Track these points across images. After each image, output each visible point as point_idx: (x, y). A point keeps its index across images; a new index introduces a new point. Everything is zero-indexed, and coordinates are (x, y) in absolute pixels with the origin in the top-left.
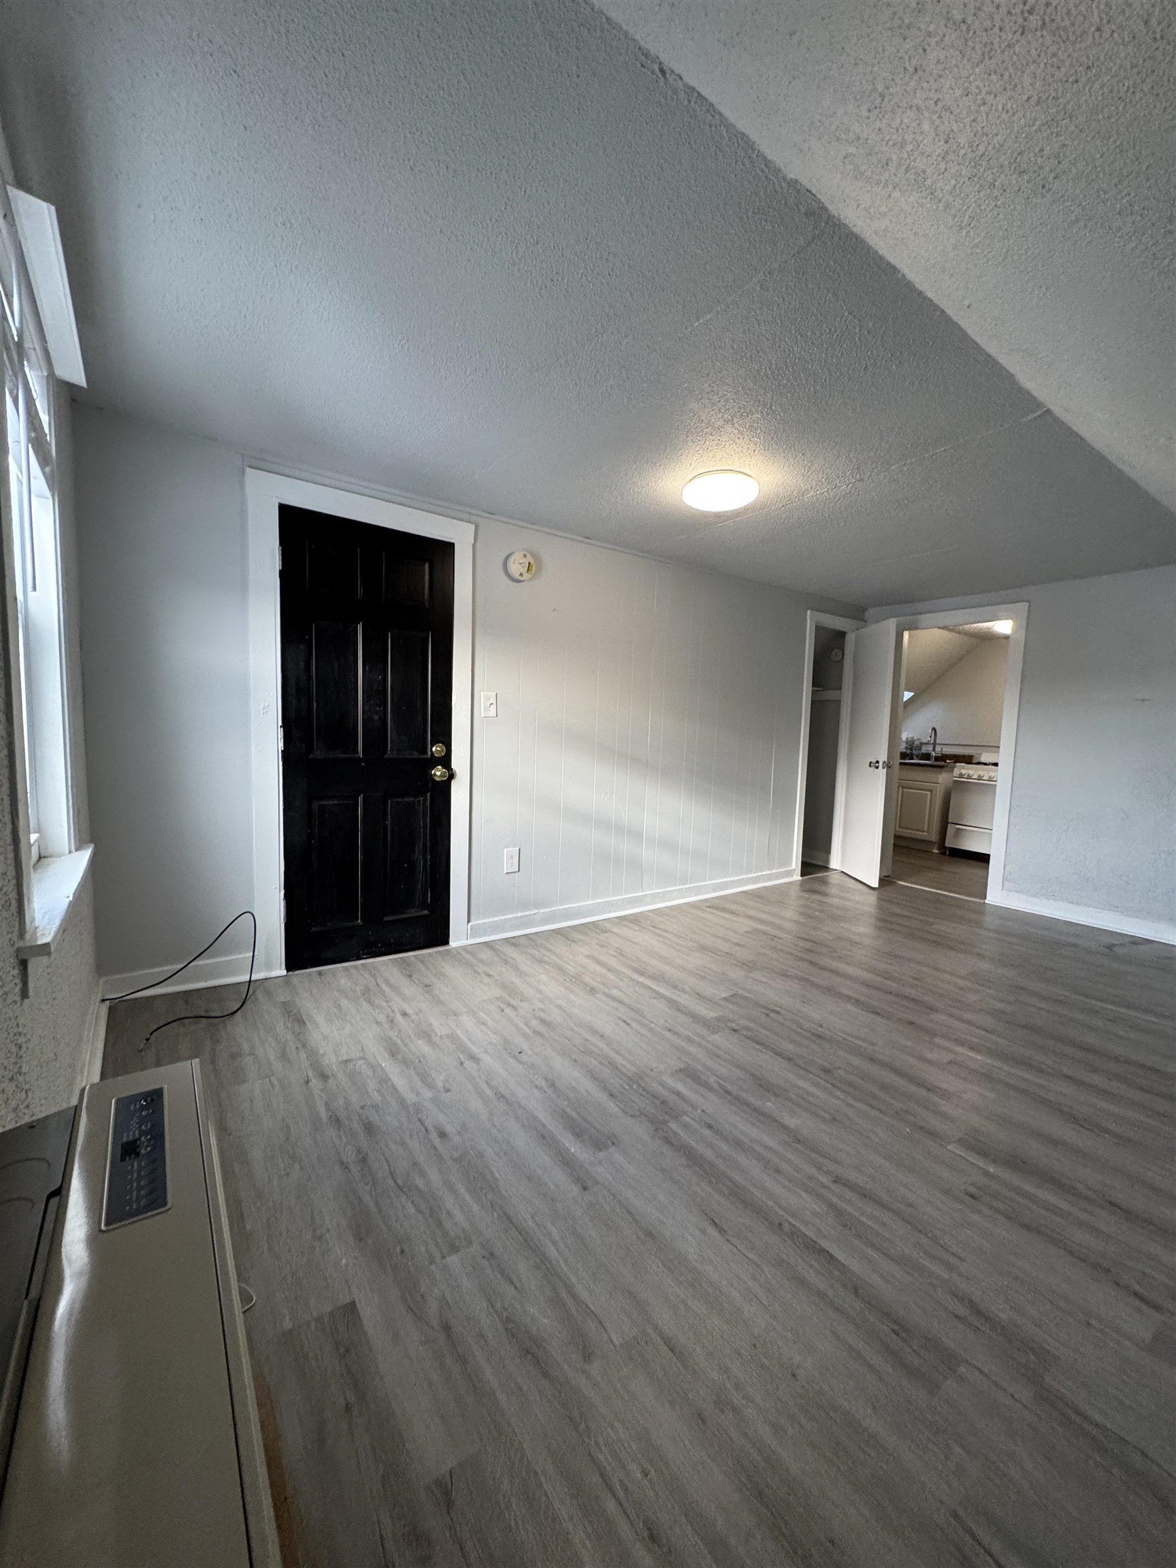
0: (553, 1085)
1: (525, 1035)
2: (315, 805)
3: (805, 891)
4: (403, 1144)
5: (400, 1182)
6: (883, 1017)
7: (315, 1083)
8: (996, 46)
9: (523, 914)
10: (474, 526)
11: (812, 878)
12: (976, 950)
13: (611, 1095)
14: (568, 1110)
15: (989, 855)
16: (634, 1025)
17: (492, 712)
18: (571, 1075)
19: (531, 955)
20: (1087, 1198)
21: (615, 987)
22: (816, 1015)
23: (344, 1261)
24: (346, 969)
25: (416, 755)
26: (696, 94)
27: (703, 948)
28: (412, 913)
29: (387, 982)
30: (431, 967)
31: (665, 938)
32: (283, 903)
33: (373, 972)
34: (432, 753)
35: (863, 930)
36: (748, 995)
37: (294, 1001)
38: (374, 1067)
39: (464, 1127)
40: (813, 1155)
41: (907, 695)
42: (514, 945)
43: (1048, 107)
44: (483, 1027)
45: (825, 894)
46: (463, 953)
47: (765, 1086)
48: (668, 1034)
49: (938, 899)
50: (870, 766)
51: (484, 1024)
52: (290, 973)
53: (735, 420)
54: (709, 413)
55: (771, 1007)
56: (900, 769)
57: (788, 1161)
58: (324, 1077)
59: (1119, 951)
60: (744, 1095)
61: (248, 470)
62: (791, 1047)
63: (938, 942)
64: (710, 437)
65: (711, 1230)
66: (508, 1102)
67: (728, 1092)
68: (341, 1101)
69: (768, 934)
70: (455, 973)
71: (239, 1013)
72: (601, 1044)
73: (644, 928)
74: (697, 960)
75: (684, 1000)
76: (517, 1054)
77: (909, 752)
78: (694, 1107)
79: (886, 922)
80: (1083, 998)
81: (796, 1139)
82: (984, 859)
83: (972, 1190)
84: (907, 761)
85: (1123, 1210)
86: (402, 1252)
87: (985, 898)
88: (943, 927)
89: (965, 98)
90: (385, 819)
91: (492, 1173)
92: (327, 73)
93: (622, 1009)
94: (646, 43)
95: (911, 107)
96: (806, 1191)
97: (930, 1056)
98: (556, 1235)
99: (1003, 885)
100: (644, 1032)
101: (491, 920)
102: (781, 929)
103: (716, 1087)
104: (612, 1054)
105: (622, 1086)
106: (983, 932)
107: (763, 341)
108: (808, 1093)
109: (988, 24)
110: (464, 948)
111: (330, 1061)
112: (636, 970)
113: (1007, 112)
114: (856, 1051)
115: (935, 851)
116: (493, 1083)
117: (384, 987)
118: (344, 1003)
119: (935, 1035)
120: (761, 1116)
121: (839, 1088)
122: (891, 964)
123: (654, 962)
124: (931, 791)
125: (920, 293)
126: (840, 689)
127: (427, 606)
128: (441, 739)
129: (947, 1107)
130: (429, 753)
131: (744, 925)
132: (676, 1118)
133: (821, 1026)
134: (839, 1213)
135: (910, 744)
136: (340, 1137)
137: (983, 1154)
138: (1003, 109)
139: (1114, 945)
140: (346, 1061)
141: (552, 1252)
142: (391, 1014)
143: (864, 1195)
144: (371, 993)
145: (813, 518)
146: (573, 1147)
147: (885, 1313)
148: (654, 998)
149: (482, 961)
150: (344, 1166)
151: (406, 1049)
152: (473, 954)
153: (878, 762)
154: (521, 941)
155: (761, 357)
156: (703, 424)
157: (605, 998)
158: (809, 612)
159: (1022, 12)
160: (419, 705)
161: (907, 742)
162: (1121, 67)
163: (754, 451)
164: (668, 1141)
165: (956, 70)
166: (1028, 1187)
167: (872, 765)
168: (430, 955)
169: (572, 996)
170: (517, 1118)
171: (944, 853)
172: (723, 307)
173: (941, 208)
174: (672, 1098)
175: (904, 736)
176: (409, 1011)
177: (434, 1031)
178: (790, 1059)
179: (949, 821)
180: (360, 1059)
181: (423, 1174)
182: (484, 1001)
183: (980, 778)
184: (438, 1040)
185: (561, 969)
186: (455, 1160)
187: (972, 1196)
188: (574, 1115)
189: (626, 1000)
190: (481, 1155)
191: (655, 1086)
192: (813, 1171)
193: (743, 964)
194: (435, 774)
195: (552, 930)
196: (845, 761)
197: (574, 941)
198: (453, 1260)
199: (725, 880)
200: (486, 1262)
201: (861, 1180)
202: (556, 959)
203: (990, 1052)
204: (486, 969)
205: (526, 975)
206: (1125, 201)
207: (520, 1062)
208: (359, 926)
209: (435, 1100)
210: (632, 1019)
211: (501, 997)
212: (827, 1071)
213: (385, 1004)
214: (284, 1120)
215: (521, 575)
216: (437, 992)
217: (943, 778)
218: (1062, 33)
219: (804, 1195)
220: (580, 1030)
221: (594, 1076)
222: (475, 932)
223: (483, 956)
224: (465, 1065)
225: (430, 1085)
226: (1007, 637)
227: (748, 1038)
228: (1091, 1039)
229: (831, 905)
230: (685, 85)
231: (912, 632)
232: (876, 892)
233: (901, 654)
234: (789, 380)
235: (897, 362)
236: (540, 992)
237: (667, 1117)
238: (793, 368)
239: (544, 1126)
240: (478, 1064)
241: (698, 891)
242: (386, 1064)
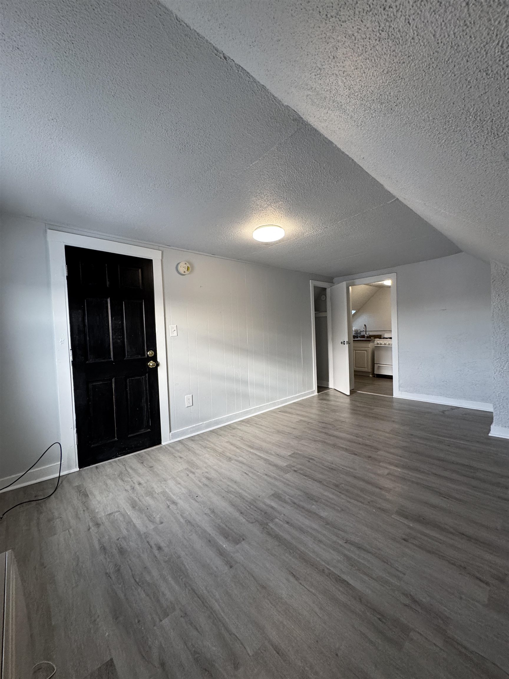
0: (213, 512)
1: (200, 487)
2: (90, 386)
3: (319, 399)
4: (139, 557)
5: (137, 580)
6: (358, 456)
7: (93, 529)
8: (368, 47)
9: (196, 425)
10: (161, 251)
11: (322, 393)
12: (393, 419)
13: (241, 513)
14: (221, 524)
15: (392, 376)
16: (250, 474)
17: (175, 334)
18: (221, 504)
19: (200, 444)
20: (452, 533)
21: (240, 456)
22: (330, 459)
23: (107, 634)
24: (110, 463)
25: (140, 357)
26: (241, 68)
27: (279, 432)
28: (143, 431)
29: (131, 468)
30: (153, 457)
31: (262, 429)
32: (75, 435)
33: (124, 463)
34: (148, 355)
35: (345, 415)
36: (300, 453)
37: (83, 484)
38: (124, 515)
39: (170, 542)
40: (335, 530)
41: (353, 312)
42: (193, 440)
43: (392, 74)
44: (179, 486)
45: (328, 400)
46: (169, 448)
47: (310, 497)
48: (265, 477)
49: (374, 397)
50: (341, 343)
51: (179, 484)
52: (81, 469)
53: (272, 204)
54: (260, 202)
55: (310, 457)
56: (353, 342)
57: (324, 535)
58: (98, 525)
59: (446, 413)
60: (301, 503)
61: (49, 231)
62: (321, 476)
63: (376, 417)
64: (262, 211)
65: (292, 579)
66: (192, 525)
67: (295, 503)
68: (107, 537)
69: (306, 422)
70: (165, 459)
71: (53, 496)
72: (235, 487)
73: (252, 425)
74: (276, 438)
75: (272, 459)
76: (195, 497)
77: (356, 335)
78: (280, 513)
79: (355, 410)
80: (436, 437)
81: (327, 523)
82: (390, 378)
83: (404, 536)
84: (356, 339)
85: (466, 536)
86: (139, 621)
87: (393, 395)
88: (378, 410)
89: (356, 70)
90: (126, 388)
91: (185, 566)
92: (66, 51)
93: (245, 467)
94: (216, 44)
95: (333, 74)
96: (334, 550)
97: (379, 472)
98: (218, 596)
99: (399, 389)
100: (255, 478)
101: (181, 430)
102: (311, 418)
103: (289, 501)
104: (241, 491)
105: (246, 508)
106: (393, 411)
107: (281, 172)
108: (330, 498)
109: (364, 36)
110: (169, 445)
111: (101, 515)
112: (250, 446)
113: (374, 76)
114: (348, 474)
115: (371, 376)
116: (185, 515)
117: (129, 470)
118: (109, 482)
119: (380, 462)
120: (311, 514)
121: (343, 494)
122: (359, 430)
123: (257, 441)
124: (366, 351)
125: (343, 153)
126: (326, 312)
127: (141, 288)
128: (151, 348)
129: (388, 496)
130: (146, 355)
131: (295, 418)
132: (272, 521)
133: (332, 463)
134: (348, 558)
135: (356, 332)
136: (106, 559)
137: (406, 517)
138: (373, 75)
139: (445, 411)
140: (110, 514)
141: (216, 607)
142: (133, 485)
143: (359, 548)
144: (123, 475)
145: (308, 243)
146: (225, 545)
147: (374, 610)
148: (258, 459)
149: (178, 451)
150: (108, 575)
151: (140, 503)
152: (173, 448)
153: (344, 342)
154: (196, 438)
155: (280, 179)
156: (259, 206)
157: (236, 462)
158: (310, 281)
159: (379, 30)
160: (140, 334)
161: (355, 331)
162: (423, 56)
163: (281, 217)
164: (269, 534)
165: (351, 57)
166: (427, 531)
167: (343, 343)
168: (152, 450)
169: (220, 463)
170: (196, 532)
171: (374, 377)
172: (262, 158)
173: (349, 118)
174: (269, 510)
175: (354, 329)
176: (142, 482)
177: (154, 491)
178: (320, 482)
179: (375, 363)
180: (117, 512)
181: (149, 573)
182: (179, 471)
183: (385, 344)
184: (156, 495)
185: (215, 450)
186: (165, 562)
187: (404, 540)
188: (224, 526)
189: (245, 461)
190: (179, 557)
191: (261, 505)
192: (335, 538)
193: (297, 437)
194: (150, 365)
195: (210, 431)
196: (331, 342)
197: (220, 435)
198: (166, 622)
199: (286, 398)
200: (183, 619)
201: (357, 540)
202: (212, 445)
203: (404, 467)
204: (179, 454)
205: (199, 455)
206: (426, 115)
207: (196, 501)
208: (116, 441)
209: (155, 529)
210: (249, 471)
211: (187, 468)
212: (337, 486)
213: (130, 480)
214: (76, 553)
215: (185, 272)
216: (156, 470)
217: (371, 345)
218: (397, 40)
219: (332, 551)
220: (224, 480)
221: (233, 505)
222: (174, 436)
223: (178, 448)
224: (170, 507)
225: (153, 522)
226: (389, 287)
227: (301, 474)
228: (442, 455)
229: (331, 405)
230: (235, 64)
231: (353, 287)
232: (349, 397)
233: (349, 295)
234: (293, 188)
235: (336, 180)
236: (206, 463)
237: (268, 521)
238: (294, 183)
239: (210, 535)
240: (177, 506)
241: (274, 404)
242: (130, 512)
